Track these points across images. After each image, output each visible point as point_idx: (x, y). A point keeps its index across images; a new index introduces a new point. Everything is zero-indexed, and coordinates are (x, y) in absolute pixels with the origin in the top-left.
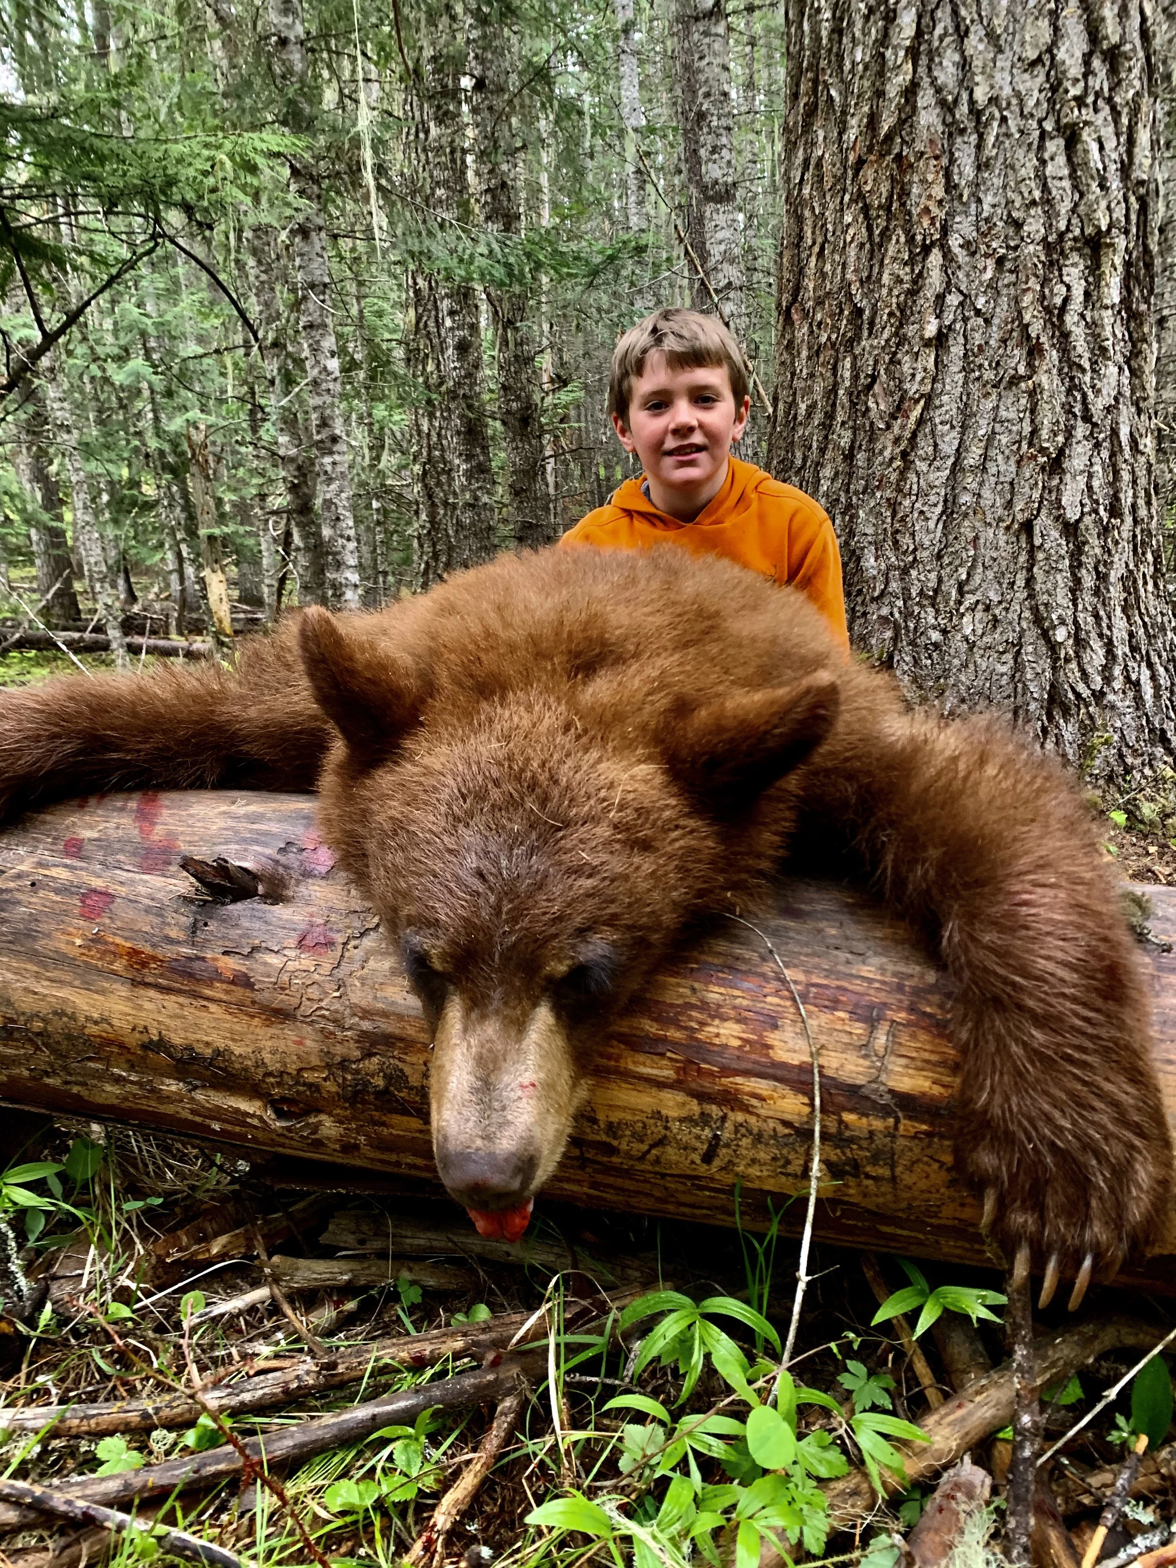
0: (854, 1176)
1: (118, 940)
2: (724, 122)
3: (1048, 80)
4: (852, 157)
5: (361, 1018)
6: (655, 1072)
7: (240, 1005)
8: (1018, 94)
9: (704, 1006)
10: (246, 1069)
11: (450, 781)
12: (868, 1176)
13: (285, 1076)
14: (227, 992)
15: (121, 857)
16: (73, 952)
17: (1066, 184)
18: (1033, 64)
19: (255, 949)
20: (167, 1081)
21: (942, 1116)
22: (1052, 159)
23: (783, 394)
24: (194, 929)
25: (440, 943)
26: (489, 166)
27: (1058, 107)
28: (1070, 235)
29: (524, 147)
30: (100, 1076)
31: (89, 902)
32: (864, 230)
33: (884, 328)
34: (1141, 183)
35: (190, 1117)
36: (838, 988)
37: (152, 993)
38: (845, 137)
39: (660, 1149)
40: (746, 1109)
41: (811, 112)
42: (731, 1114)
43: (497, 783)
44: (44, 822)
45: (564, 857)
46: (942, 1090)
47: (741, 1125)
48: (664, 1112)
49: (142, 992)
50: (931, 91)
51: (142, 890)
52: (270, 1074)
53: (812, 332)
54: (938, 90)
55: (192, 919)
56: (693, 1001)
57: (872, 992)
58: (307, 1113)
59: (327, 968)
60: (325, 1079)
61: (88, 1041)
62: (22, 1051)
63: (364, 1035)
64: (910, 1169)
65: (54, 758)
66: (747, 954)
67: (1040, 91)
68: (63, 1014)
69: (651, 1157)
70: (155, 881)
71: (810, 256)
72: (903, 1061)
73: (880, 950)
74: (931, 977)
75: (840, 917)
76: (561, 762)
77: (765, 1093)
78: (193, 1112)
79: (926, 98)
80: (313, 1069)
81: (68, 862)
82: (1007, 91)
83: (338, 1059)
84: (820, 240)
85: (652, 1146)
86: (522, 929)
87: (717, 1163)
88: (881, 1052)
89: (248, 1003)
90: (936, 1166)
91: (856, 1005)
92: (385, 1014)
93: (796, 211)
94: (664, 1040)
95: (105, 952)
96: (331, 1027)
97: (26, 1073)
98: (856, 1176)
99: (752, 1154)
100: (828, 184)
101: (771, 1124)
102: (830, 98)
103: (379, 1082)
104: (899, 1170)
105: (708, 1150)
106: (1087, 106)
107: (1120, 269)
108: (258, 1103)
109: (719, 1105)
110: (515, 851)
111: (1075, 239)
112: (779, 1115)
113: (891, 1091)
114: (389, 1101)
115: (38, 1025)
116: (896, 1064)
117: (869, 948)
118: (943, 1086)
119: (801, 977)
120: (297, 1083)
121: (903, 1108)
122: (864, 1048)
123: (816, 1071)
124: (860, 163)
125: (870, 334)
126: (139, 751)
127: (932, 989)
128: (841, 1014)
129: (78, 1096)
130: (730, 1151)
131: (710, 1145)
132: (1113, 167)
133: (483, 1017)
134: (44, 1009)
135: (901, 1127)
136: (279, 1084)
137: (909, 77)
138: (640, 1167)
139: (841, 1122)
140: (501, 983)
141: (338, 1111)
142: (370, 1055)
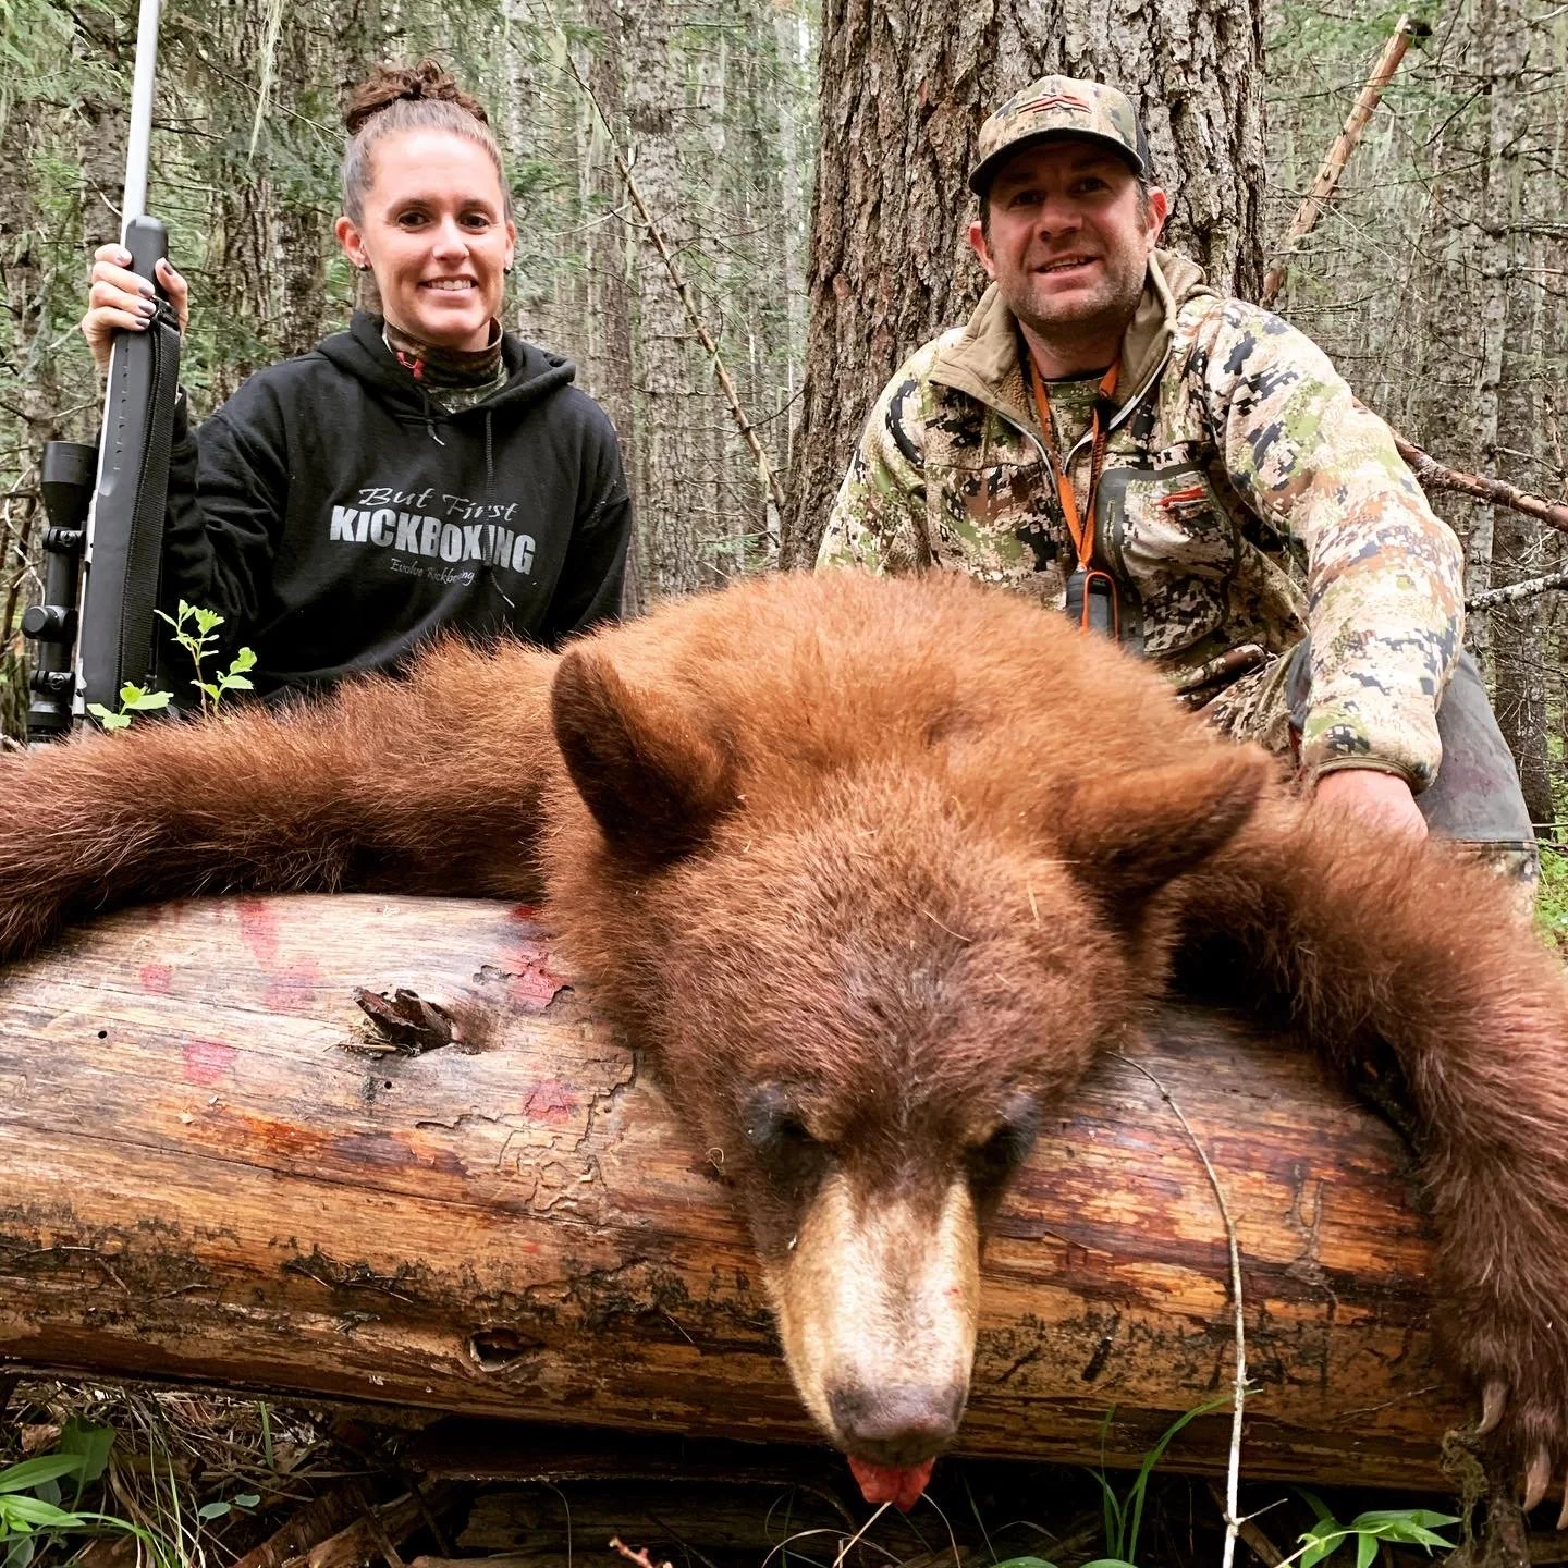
0: (1274, 1381)
1: (251, 1113)
2: (656, 33)
3: (1150, 39)
4: (917, 103)
5: (624, 1210)
6: (1029, 1263)
7: (444, 1199)
8: (1116, 50)
9: (1086, 1173)
10: (447, 1293)
11: (805, 879)
12: (1292, 1380)
13: (506, 1298)
14: (426, 1182)
15: (234, 991)
16: (175, 1132)
17: (1172, 160)
18: (1133, 17)
19: (464, 1118)
20: (312, 1317)
21: (1384, 1296)
22: (1156, 130)
23: (820, 386)
24: (370, 1092)
25: (824, 1100)
26: (349, 53)
27: (1161, 70)
28: (1177, 221)
29: (400, 32)
30: (201, 1315)
31: (194, 1057)
32: (933, 191)
33: (957, 314)
34: (1253, 168)
35: (339, 1368)
36: (1249, 1142)
37: (306, 1188)
38: (907, 77)
39: (1029, 1366)
40: (1147, 1304)
41: (862, 40)
42: (1125, 1313)
43: (876, 884)
44: (100, 943)
45: (979, 982)
46: (1385, 1264)
47: (1139, 1326)
48: (1039, 1316)
49: (289, 1186)
50: (1016, 35)
51: (280, 1040)
52: (486, 1297)
53: (861, 310)
54: (1025, 35)
55: (365, 1079)
56: (1072, 1166)
57: (1289, 1145)
58: (523, 1350)
59: (569, 1141)
60: (564, 1300)
61: (193, 1266)
62: (78, 1286)
63: (628, 1233)
64: (1344, 1367)
65: (126, 851)
66: (1130, 1104)
67: (1142, 50)
68: (159, 1225)
69: (1015, 1377)
70: (295, 1026)
71: (859, 216)
72: (1335, 1230)
73: (1287, 1091)
74: (1356, 1121)
75: (1230, 1051)
76: (953, 856)
77: (1169, 1282)
78: (345, 1360)
79: (1009, 41)
80: (548, 1286)
81: (153, 1000)
82: (1103, 45)
83: (589, 1269)
84: (873, 198)
85: (1019, 1363)
86: (937, 1080)
87: (1102, 1378)
88: (1309, 1219)
89: (457, 1196)
90: (1376, 1361)
91: (1273, 1163)
92: (657, 1202)
93: (839, 159)
94: (1039, 1220)
95: (230, 1131)
96: (579, 1225)
97: (77, 1319)
98: (1278, 1381)
99: (1149, 1363)
100: (884, 129)
101: (1177, 1321)
102: (889, 27)
103: (647, 1300)
104: (1331, 1368)
105: (1093, 1362)
106: (1194, 73)
107: (1233, 266)
108: (452, 1341)
109: (1111, 1301)
110: (914, 975)
111: (1183, 227)
112: (1188, 1310)
113: (1324, 1270)
114: (656, 1325)
115: (113, 1245)
116: (1329, 1235)
117: (1273, 1090)
118: (1386, 1259)
119: (1201, 1130)
120: (523, 1308)
121: (1338, 1290)
122: (1289, 1217)
123: (1234, 1249)
124: (928, 111)
125: (940, 319)
126: (239, 838)
127: (1359, 1136)
128: (1256, 1175)
129: (159, 1349)
130: (1122, 1362)
131: (1097, 1355)
132: (1222, 147)
133: (888, 1202)
134: (127, 1219)
135: (1336, 1314)
136: (495, 1311)
137: (989, 15)
138: (997, 1391)
139: (1263, 1313)
140: (911, 1154)
141: (576, 1344)
142: (635, 1261)
